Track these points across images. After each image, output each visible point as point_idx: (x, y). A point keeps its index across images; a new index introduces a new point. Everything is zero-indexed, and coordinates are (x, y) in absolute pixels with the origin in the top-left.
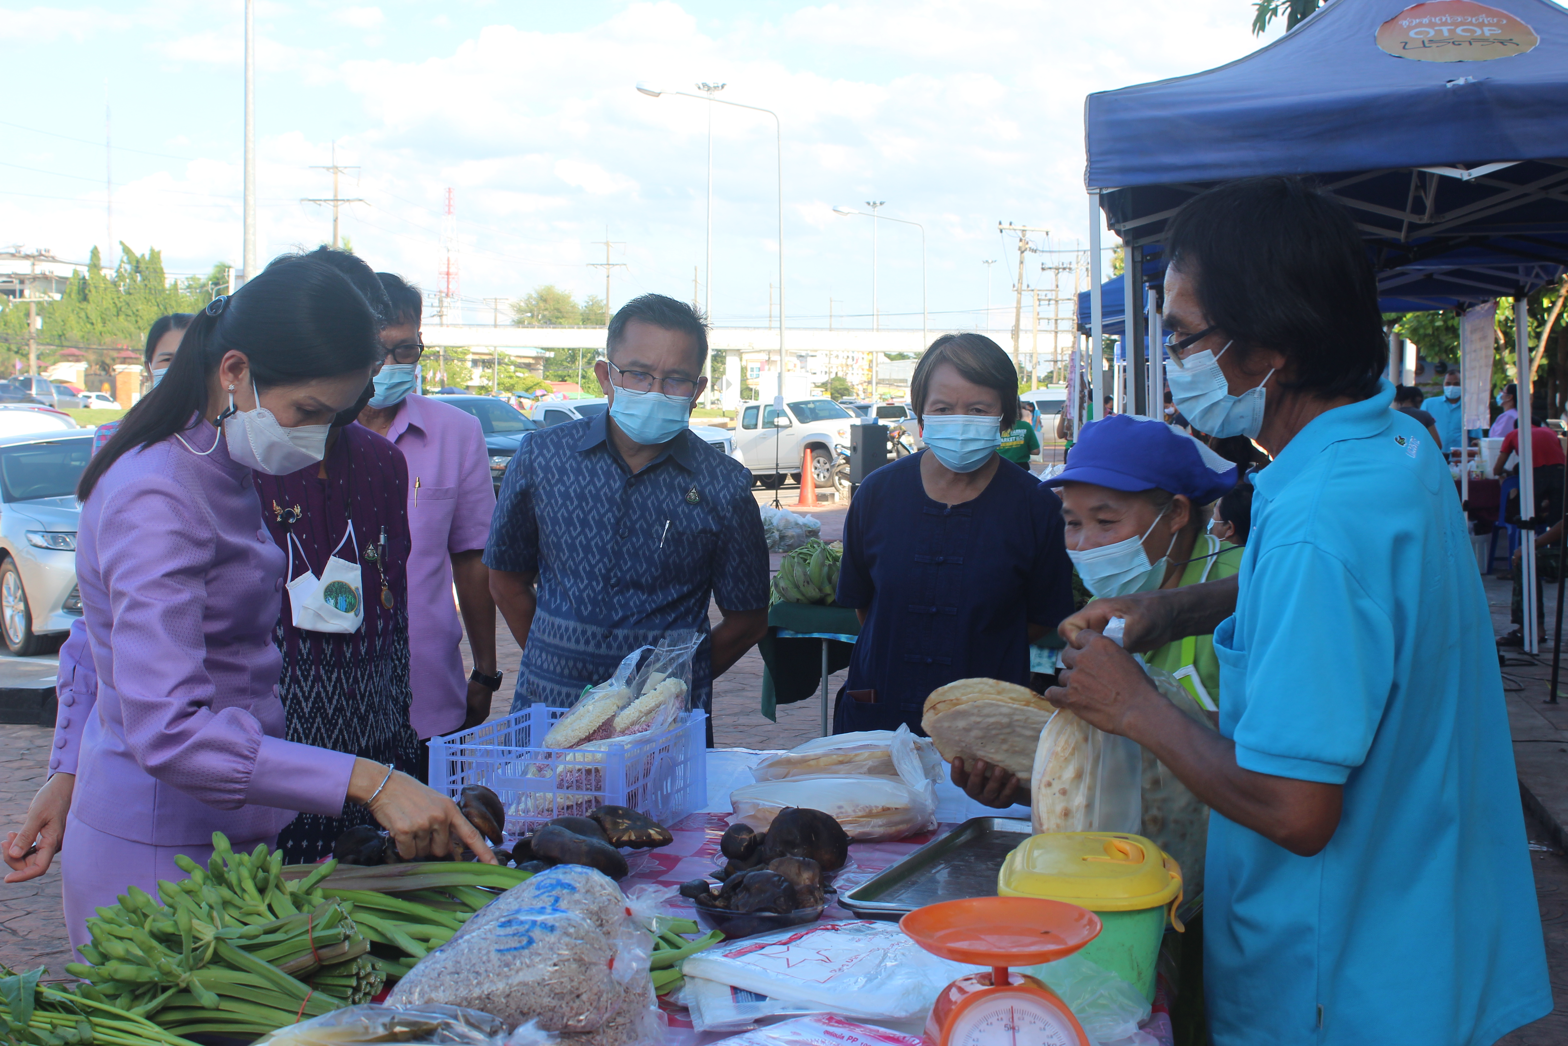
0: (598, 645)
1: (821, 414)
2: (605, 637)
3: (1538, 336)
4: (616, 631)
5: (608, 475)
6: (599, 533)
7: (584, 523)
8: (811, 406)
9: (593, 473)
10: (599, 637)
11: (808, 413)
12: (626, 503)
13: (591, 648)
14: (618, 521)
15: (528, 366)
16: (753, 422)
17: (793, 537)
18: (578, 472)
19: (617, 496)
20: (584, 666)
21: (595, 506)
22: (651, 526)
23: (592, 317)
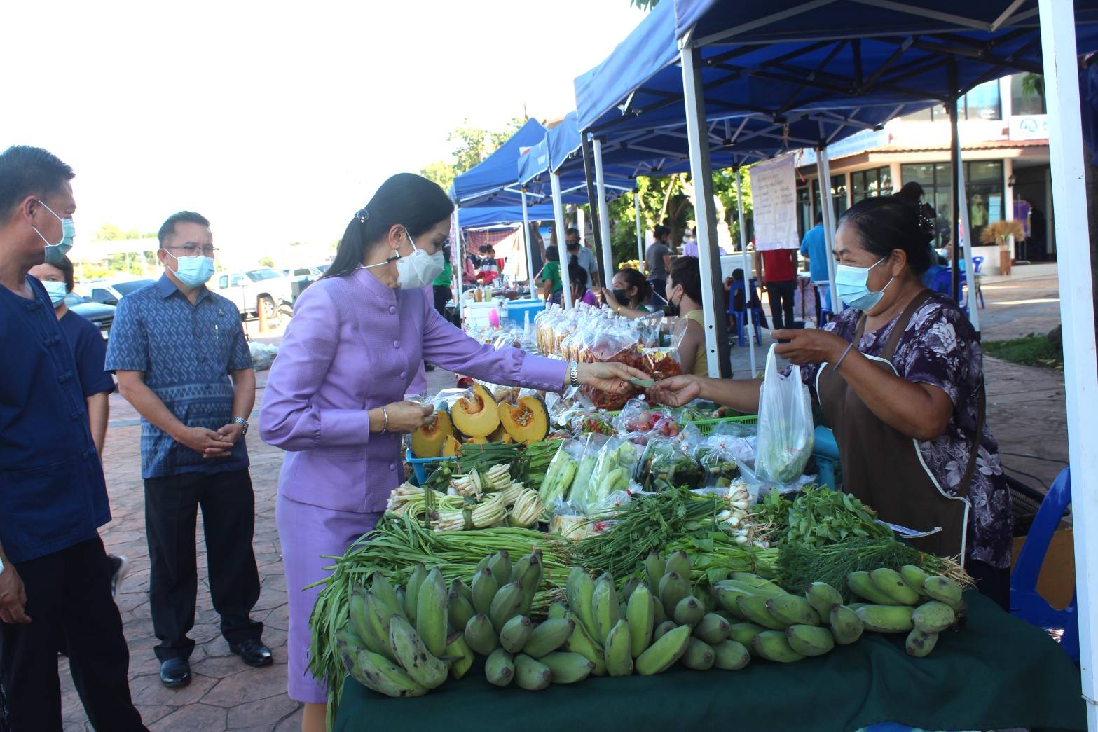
0: (205, 393)
1: (265, 276)
2: (207, 388)
3: (662, 202)
4: (211, 385)
5: (181, 308)
6: (187, 337)
7: (178, 334)
8: (258, 272)
9: (173, 308)
10: (204, 389)
11: (257, 276)
12: (195, 321)
13: (202, 396)
14: (194, 329)
15: (100, 264)
16: (225, 285)
17: (262, 360)
18: (165, 309)
19: (190, 317)
20: (200, 406)
21: (180, 324)
22: (209, 329)
23: (132, 236)
